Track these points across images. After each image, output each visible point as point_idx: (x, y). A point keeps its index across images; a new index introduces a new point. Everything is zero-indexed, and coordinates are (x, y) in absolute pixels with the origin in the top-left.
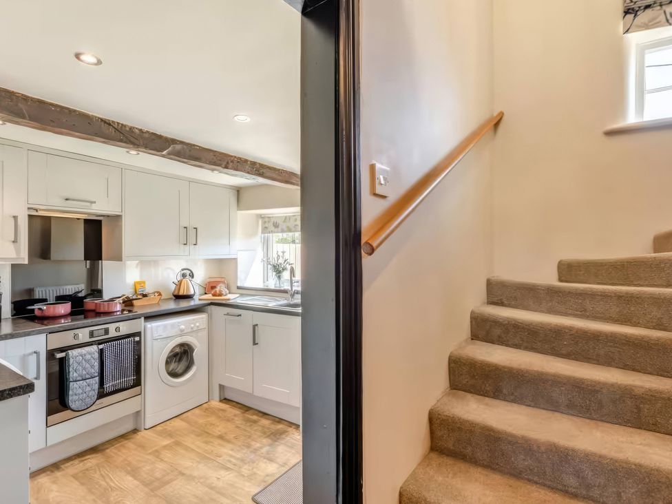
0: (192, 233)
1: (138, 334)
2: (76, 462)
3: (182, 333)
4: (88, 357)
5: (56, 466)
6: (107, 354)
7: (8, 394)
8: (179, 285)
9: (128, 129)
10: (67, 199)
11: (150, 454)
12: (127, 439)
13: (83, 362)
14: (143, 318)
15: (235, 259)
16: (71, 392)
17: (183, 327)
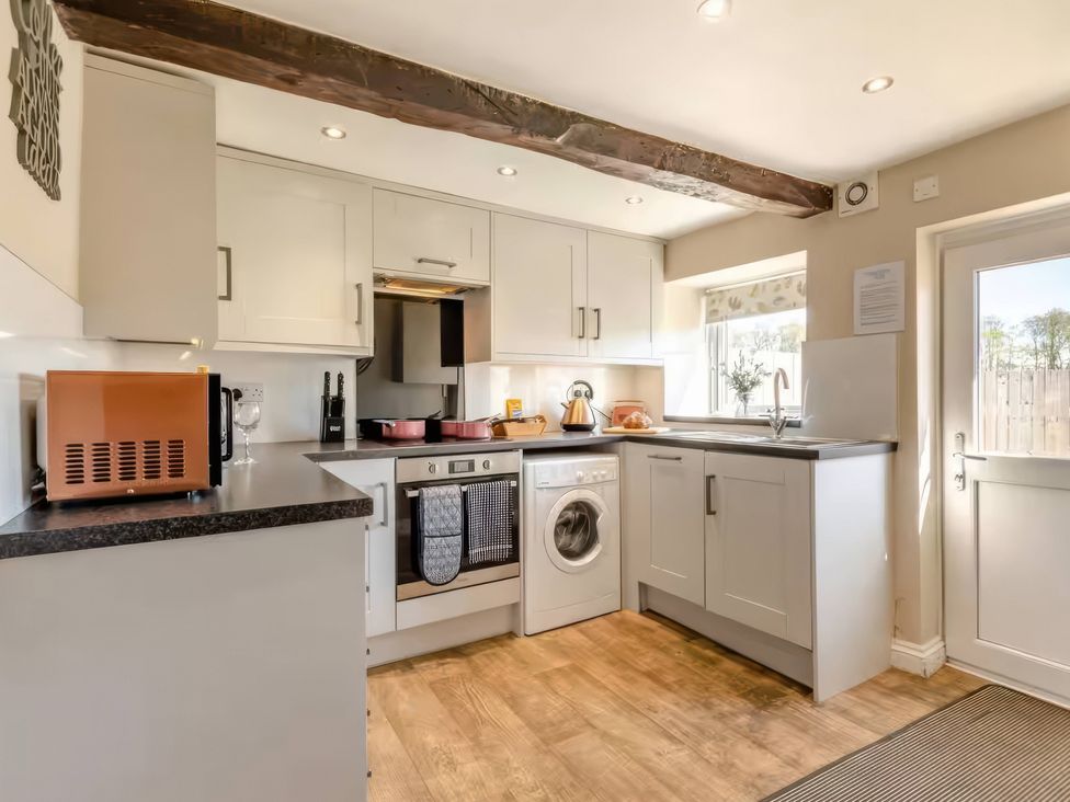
0: (591, 316)
1: (515, 476)
2: (433, 663)
3: (580, 484)
4: (448, 501)
5: (406, 664)
6: (473, 501)
7: (337, 511)
8: (570, 408)
9: (504, 98)
10: (420, 261)
11: (536, 676)
12: (502, 646)
13: (441, 509)
14: (521, 451)
15: (660, 369)
16: (426, 554)
17: (580, 473)
